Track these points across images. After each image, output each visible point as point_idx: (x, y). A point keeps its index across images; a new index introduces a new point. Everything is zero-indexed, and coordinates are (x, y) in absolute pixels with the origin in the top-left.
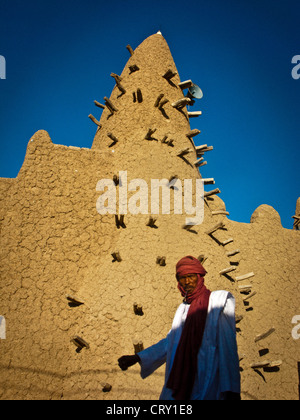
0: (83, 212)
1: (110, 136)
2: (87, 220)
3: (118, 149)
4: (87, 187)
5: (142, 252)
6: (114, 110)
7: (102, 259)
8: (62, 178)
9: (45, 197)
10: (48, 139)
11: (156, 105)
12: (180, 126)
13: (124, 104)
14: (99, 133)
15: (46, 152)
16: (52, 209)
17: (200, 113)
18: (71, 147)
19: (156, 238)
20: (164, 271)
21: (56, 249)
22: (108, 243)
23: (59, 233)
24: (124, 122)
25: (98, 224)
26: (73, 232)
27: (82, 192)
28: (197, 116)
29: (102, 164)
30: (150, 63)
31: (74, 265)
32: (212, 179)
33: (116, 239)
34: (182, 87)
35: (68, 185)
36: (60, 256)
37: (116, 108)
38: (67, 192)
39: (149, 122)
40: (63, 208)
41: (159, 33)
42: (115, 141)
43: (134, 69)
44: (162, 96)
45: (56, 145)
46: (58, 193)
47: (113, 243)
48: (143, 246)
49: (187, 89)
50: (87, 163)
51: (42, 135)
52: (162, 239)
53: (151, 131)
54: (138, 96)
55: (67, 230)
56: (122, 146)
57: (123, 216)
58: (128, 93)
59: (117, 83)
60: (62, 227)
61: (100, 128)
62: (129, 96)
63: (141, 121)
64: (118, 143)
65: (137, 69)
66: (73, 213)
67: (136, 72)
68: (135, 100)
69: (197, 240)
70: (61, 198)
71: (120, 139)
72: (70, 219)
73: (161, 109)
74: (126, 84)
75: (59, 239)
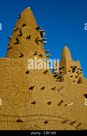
0: (17, 85)
1: (22, 54)
2: (19, 88)
4: (17, 75)
5: (42, 100)
6: (19, 42)
7: (27, 103)
8: (8, 72)
9: (3, 80)
11: (35, 41)
12: (42, 49)
16: (6, 85)
17: (46, 42)
19: (45, 94)
23: (10, 94)
24: (25, 48)
25: (23, 89)
26: (15, 93)
27: (16, 77)
33: (30, 95)
35: (11, 75)
36: (11, 103)
38: (10, 78)
40: (10, 84)
41: (29, 8)
42: (22, 56)
45: (2, 58)
46: (7, 78)
47: (30, 97)
48: (41, 97)
49: (41, 33)
50: (14, 65)
52: (47, 94)
53: (36, 53)
54: (29, 38)
55: (12, 93)
56: (25, 58)
57: (33, 87)
58: (24, 35)
59: (20, 32)
60: (11, 92)
61: (11, 48)
62: (24, 37)
63: (31, 47)
64: (24, 56)
65: (25, 25)
66: (14, 86)
67: (25, 26)
68: (27, 39)
69: (56, 93)
70: (9, 80)
71: (25, 55)
72: (13, 88)
73: (37, 42)
74: (22, 31)
75: (10, 97)
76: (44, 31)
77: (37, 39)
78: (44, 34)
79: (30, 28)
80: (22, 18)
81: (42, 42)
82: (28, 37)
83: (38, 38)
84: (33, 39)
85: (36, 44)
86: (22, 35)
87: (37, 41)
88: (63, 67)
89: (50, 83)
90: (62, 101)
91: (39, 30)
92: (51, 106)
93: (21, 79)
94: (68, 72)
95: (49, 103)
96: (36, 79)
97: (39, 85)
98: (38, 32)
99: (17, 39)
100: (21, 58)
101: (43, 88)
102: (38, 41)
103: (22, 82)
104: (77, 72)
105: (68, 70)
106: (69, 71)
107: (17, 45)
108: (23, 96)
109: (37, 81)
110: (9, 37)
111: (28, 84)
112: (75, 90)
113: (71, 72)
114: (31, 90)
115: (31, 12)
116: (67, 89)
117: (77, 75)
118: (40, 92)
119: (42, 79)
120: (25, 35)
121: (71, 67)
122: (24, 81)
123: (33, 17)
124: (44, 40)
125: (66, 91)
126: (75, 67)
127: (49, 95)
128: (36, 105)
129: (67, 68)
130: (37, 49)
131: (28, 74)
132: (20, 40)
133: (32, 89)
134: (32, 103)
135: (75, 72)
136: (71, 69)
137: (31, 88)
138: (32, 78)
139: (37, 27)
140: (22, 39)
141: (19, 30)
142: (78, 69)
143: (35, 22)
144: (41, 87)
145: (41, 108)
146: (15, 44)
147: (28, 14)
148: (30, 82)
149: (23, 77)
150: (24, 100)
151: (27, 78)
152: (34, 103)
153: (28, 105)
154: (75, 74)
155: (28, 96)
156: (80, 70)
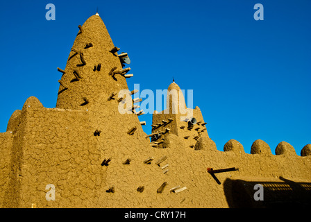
0: (78, 158)
1: (85, 100)
2: (82, 164)
3: (90, 108)
4: (77, 139)
5: (126, 184)
6: (79, 77)
7: (98, 192)
8: (59, 135)
9: (50, 150)
10: (41, 105)
11: (110, 74)
16: (57, 159)
17: (132, 75)
19: (132, 172)
21: (64, 189)
23: (64, 176)
24: (90, 87)
25: (90, 166)
26: (74, 174)
27: (75, 143)
29: (82, 121)
30: (99, 41)
31: (78, 198)
32: (144, 122)
33: (104, 176)
34: (120, 57)
35: (65, 140)
36: (68, 194)
37: (82, 76)
38: (64, 145)
40: (64, 157)
41: (97, 14)
42: (86, 103)
43: (89, 46)
45: (48, 109)
46: (59, 146)
47: (104, 180)
48: (125, 179)
49: (122, 60)
52: (135, 173)
53: (113, 95)
54: (98, 68)
55: (69, 173)
56: (92, 106)
57: (109, 160)
58: (88, 64)
59: (82, 58)
60: (66, 171)
61: (66, 89)
62: (89, 67)
63: (102, 86)
64: (89, 104)
65: (91, 45)
66: (72, 160)
67: (91, 48)
68: (94, 70)
69: (153, 170)
70: (62, 150)
71: (91, 100)
72: (71, 165)
73: (113, 77)
74: (84, 57)
75: (65, 181)
76: (126, 55)
77: (113, 70)
78: (128, 60)
79: (99, 50)
80: (84, 33)
81: (123, 75)
82: (95, 67)
83: (115, 68)
84: (106, 70)
85: (112, 79)
86: (84, 64)
87: (113, 74)
88: (171, 121)
89: (141, 150)
90: (164, 185)
91: (116, 53)
92: (144, 194)
93: (86, 147)
94: (179, 130)
95: (140, 190)
96: (114, 144)
97: (121, 156)
98: (115, 57)
99: (75, 72)
100: (84, 106)
101: (128, 162)
102: (115, 74)
103: (86, 152)
104: (197, 130)
105: (179, 126)
106: (182, 128)
107: (76, 83)
108: (91, 179)
109: (116, 150)
110: (61, 69)
111: (100, 155)
112: (190, 162)
113: (186, 129)
114: (104, 167)
115: (101, 21)
116: (176, 160)
117: (197, 135)
118: (122, 170)
119: (126, 145)
120: (91, 64)
121: (186, 121)
122: (91, 150)
123: (106, 30)
124: (127, 71)
125: (175, 164)
126: (193, 120)
127: (139, 173)
128: (116, 194)
129: (177, 122)
130: (114, 88)
131: (97, 137)
132: (81, 74)
133: (107, 165)
134: (107, 191)
135: (193, 130)
136: (186, 125)
137: (105, 163)
138: (106, 144)
139: (112, 47)
140: (86, 72)
141: (78, 56)
142: (198, 124)
143: (110, 39)
144: (125, 160)
145: (125, 200)
146: (73, 81)
147: (95, 26)
148: (102, 152)
149: (88, 144)
150: (93, 186)
151: (96, 144)
152: (111, 191)
153: (100, 195)
154: (193, 133)
155: (99, 178)
156: (203, 125)
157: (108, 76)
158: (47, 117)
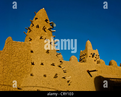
0: (22, 61)
2: (23, 64)
3: (32, 42)
4: (23, 54)
7: (28, 75)
8: (16, 51)
9: (11, 57)
10: (12, 39)
11: (43, 29)
12: (50, 35)
13: (34, 29)
14: (27, 37)
15: (11, 43)
16: (13, 61)
18: (18, 42)
19: (43, 68)
20: (46, 79)
21: (14, 73)
22: (29, 70)
23: (15, 68)
24: (34, 34)
25: (27, 65)
26: (19, 67)
28: (54, 32)
29: (27, 47)
30: (41, 17)
31: (20, 77)
33: (32, 69)
34: (50, 23)
35: (18, 53)
36: (15, 75)
37: (31, 30)
38: (17, 55)
39: (41, 34)
40: (16, 60)
41: (44, 8)
42: (31, 40)
43: (36, 19)
44: (44, 26)
45: (14, 41)
46: (14, 56)
48: (40, 71)
50: (23, 46)
51: (10, 38)
52: (45, 69)
53: (42, 37)
54: (38, 27)
59: (32, 23)
60: (16, 66)
61: (27, 35)
62: (35, 26)
69: (55, 68)
71: (33, 39)
72: (18, 63)
75: (15, 70)
78: (55, 25)
79: (40, 20)
86: (33, 25)
88: (86, 54)
89: (51, 60)
90: (56, 74)
91: (48, 22)
93: (26, 57)
96: (38, 56)
101: (42, 64)
103: (26, 59)
104: (96, 57)
105: (88, 56)
106: (90, 57)
107: (30, 33)
108: (26, 70)
109: (39, 59)
112: (79, 67)
114: (33, 65)
116: (73, 66)
117: (96, 59)
118: (39, 67)
121: (91, 54)
122: (28, 58)
126: (94, 54)
127: (47, 69)
128: (34, 77)
129: (88, 54)
131: (32, 53)
135: (94, 57)
136: (91, 56)
138: (35, 56)
142: (96, 55)
145: (37, 79)
148: (33, 59)
149: (28, 56)
150: (27, 73)
151: (31, 56)
152: (32, 75)
153: (28, 77)
156: (98, 56)
157: (42, 30)
158: (13, 44)
